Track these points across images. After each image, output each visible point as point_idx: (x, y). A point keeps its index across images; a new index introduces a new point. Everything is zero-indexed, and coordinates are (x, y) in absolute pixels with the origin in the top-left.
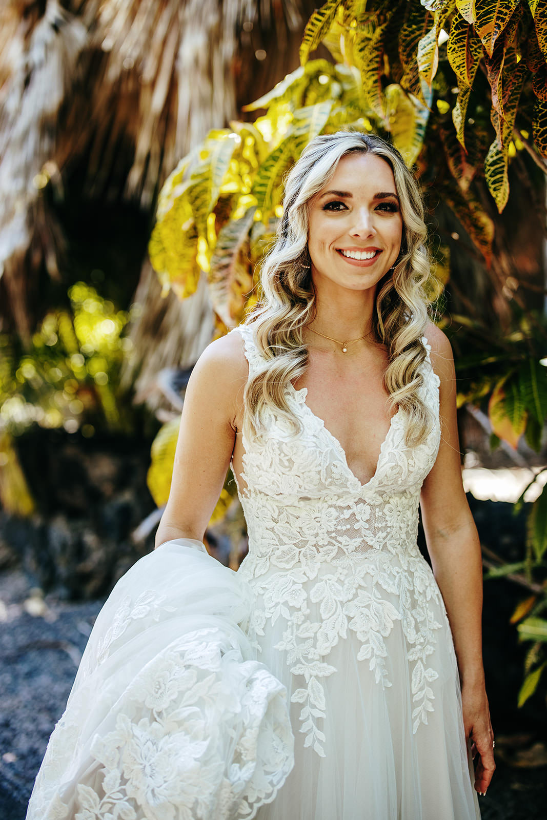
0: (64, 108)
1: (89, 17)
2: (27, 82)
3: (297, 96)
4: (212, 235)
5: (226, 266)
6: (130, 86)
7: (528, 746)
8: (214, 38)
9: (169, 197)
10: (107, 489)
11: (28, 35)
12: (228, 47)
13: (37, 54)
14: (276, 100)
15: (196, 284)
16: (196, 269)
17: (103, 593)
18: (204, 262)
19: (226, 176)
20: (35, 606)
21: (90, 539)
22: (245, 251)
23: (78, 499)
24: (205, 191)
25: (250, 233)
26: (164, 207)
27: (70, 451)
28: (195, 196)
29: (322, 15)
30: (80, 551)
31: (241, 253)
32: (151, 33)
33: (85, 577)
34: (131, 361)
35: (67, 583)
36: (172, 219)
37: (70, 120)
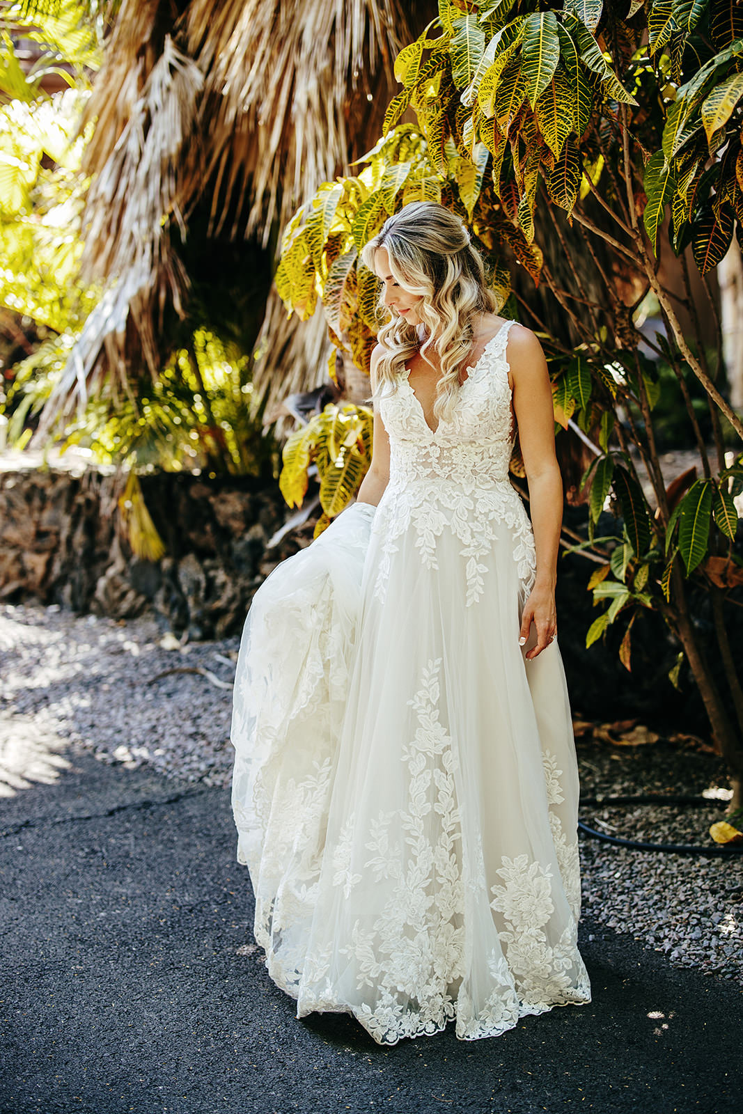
0: (184, 150)
1: (205, 59)
2: (147, 125)
3: (390, 152)
4: (324, 266)
5: (337, 292)
6: (245, 127)
7: (631, 729)
8: (326, 83)
9: (289, 237)
10: (236, 525)
11: (144, 77)
12: (339, 91)
13: (156, 97)
14: (375, 156)
15: (314, 309)
16: (313, 296)
17: (235, 630)
18: (320, 290)
19: (335, 220)
20: (169, 642)
21: (221, 577)
22: (351, 279)
23: (208, 538)
24: (318, 232)
25: (355, 265)
26: (285, 245)
27: (195, 492)
28: (310, 237)
29: (399, 100)
30: (212, 590)
31: (348, 281)
32: (267, 76)
33: (218, 615)
34: (256, 400)
35: (199, 623)
36: (292, 255)
37: (191, 160)
